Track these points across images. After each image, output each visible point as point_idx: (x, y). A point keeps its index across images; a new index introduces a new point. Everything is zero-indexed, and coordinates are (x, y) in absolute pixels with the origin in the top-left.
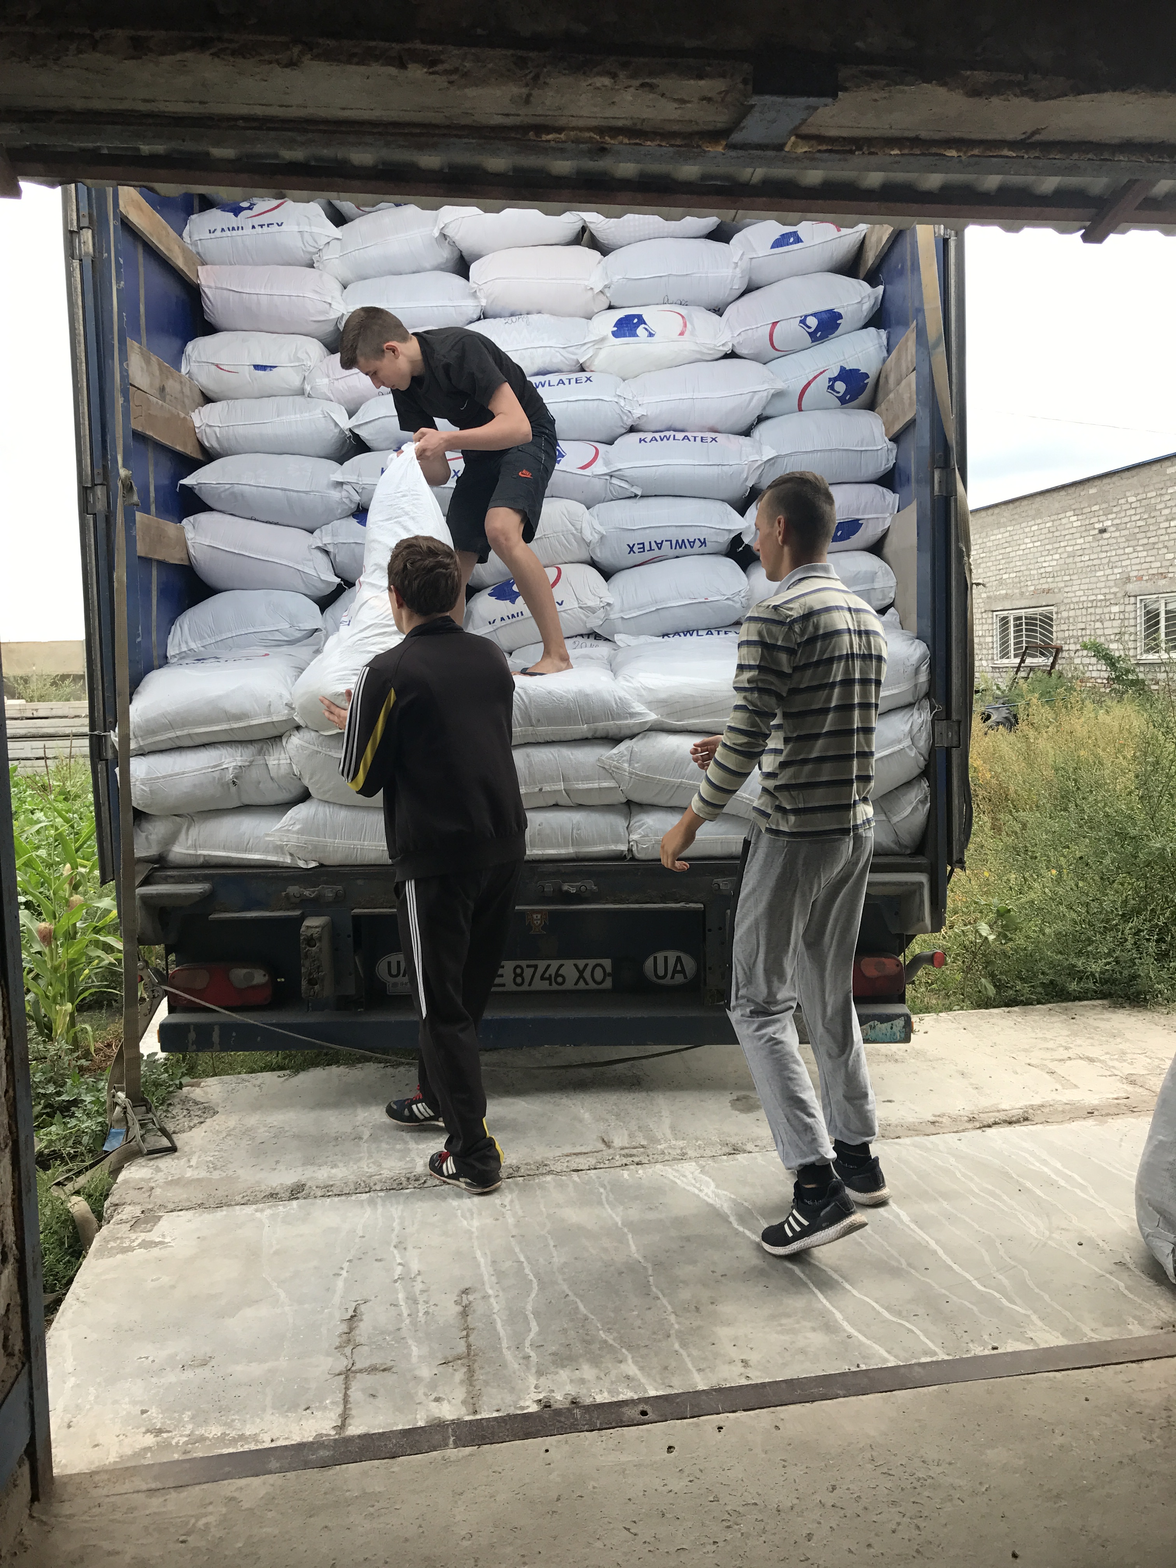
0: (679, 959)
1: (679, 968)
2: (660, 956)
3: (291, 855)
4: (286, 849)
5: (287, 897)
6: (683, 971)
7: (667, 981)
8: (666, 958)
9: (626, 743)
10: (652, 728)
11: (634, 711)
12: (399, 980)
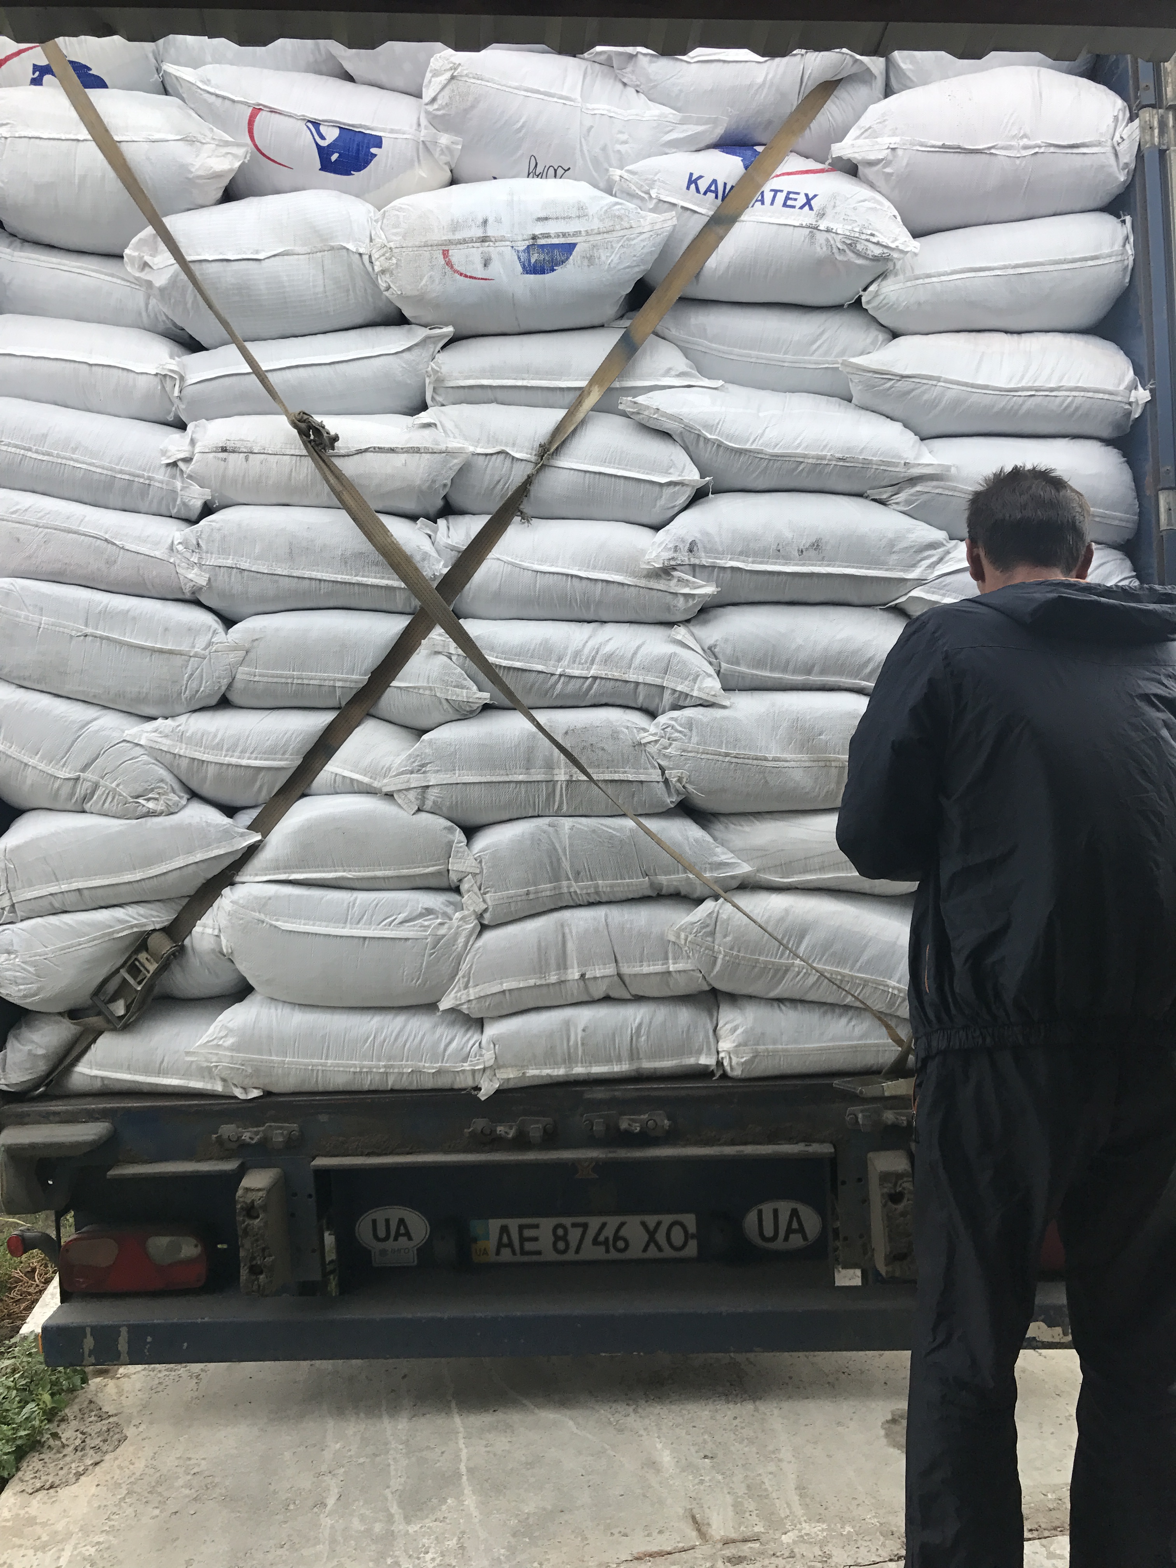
0: (794, 1213)
1: (795, 1225)
2: (767, 1208)
3: (224, 1080)
4: (216, 1072)
5: (220, 1141)
6: (801, 1230)
7: (779, 1245)
8: (776, 1212)
9: (708, 906)
10: (747, 886)
11: (716, 859)
12: (390, 1244)
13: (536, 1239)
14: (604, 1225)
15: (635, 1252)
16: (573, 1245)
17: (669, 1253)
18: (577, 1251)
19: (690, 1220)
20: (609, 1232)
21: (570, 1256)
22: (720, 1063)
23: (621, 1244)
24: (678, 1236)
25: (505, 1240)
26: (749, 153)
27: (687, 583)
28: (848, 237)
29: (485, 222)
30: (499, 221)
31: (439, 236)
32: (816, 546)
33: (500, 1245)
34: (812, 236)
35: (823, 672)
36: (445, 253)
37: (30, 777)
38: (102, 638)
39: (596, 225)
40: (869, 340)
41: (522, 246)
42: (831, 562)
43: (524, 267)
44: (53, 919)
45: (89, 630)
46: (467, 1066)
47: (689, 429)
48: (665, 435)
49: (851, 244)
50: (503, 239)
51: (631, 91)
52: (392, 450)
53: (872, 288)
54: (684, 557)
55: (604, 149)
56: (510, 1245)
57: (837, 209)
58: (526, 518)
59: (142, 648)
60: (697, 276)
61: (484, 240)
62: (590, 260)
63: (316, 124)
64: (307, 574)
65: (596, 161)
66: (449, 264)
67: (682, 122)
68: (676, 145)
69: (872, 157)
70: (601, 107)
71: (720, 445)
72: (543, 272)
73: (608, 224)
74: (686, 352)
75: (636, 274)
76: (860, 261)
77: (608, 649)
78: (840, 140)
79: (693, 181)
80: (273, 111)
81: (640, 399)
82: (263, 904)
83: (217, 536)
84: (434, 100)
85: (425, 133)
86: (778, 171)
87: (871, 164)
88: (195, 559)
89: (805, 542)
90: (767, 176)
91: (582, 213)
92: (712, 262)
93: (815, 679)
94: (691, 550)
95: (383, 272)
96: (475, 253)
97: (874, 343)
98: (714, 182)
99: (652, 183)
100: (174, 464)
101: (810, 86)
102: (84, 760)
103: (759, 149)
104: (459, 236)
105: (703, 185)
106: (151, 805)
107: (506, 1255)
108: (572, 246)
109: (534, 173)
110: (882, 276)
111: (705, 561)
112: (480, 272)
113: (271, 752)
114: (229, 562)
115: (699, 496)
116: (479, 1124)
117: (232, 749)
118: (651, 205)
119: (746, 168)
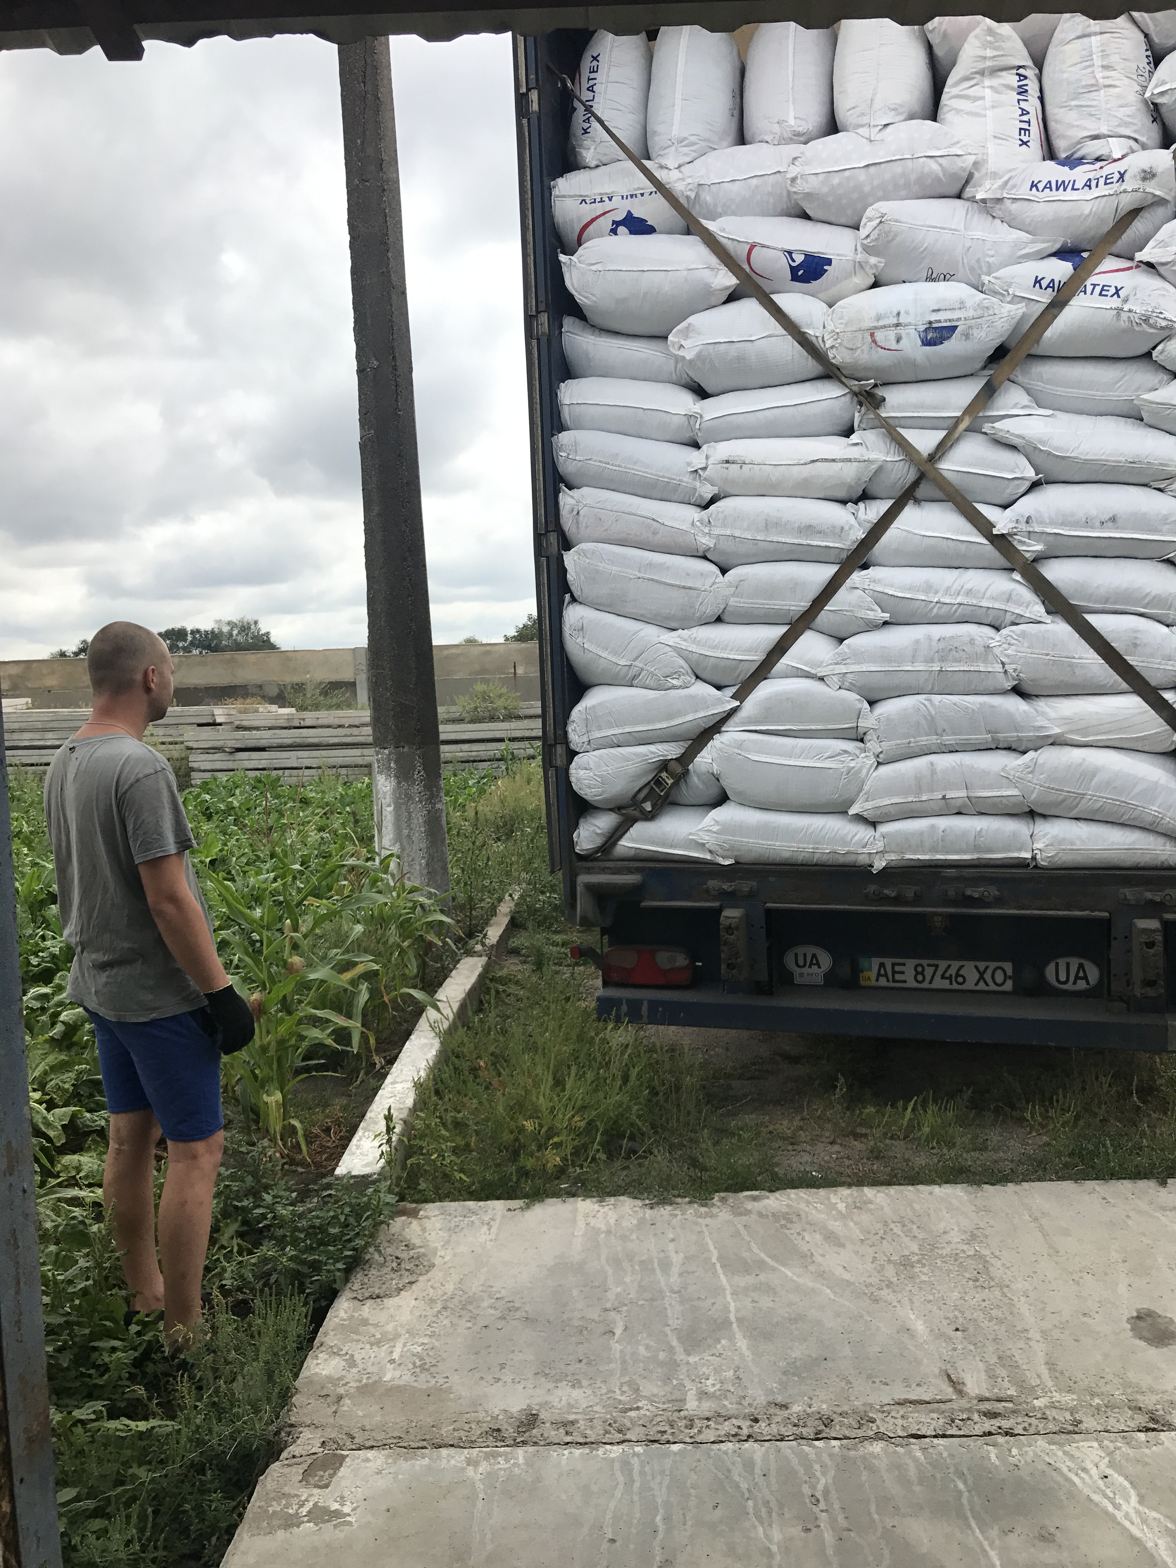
0: (1081, 966)
1: (1081, 974)
2: (1062, 962)
3: (712, 852)
4: (707, 846)
5: (708, 889)
6: (1085, 978)
7: (1069, 987)
8: (1068, 964)
9: (1031, 754)
10: (1056, 742)
11: (1038, 724)
12: (806, 970)
13: (903, 973)
14: (949, 966)
15: (969, 985)
16: (928, 978)
17: (992, 987)
18: (931, 983)
19: (1008, 967)
20: (952, 971)
21: (925, 985)
22: (1034, 858)
23: (960, 979)
24: (999, 977)
25: (882, 972)
26: (1077, 259)
27: (1024, 543)
28: (1143, 315)
29: (898, 314)
30: (907, 313)
31: (868, 324)
32: (1113, 519)
33: (879, 975)
34: (1118, 315)
35: (1115, 603)
36: (872, 335)
37: (602, 664)
38: (649, 579)
39: (971, 313)
40: (1157, 381)
41: (922, 328)
42: (1123, 529)
43: (923, 342)
44: (612, 750)
45: (641, 575)
46: (865, 850)
47: (1029, 443)
48: (1013, 448)
49: (1146, 320)
50: (910, 324)
51: (998, 221)
52: (834, 460)
53: (1159, 348)
54: (1023, 527)
55: (978, 261)
56: (886, 975)
57: (1137, 296)
58: (917, 501)
59: (672, 585)
60: (1038, 342)
61: (897, 325)
62: (967, 336)
63: (790, 253)
64: (775, 539)
65: (972, 269)
66: (874, 342)
67: (1032, 242)
68: (1028, 257)
69: (1164, 260)
70: (978, 234)
71: (1049, 453)
72: (935, 345)
73: (979, 312)
74: (1028, 392)
75: (997, 343)
76: (1152, 331)
77: (968, 586)
78: (1141, 250)
79: (1038, 281)
80: (763, 246)
81: (997, 425)
82: (740, 745)
83: (721, 516)
84: (868, 236)
85: (861, 256)
86: (1097, 271)
87: (1163, 264)
88: (706, 530)
89: (1106, 517)
90: (1089, 274)
91: (962, 306)
92: (1048, 333)
93: (1108, 606)
94: (1027, 522)
95: (832, 347)
96: (892, 334)
97: (1160, 382)
98: (1053, 281)
99: (1010, 285)
100: (696, 471)
101: (1122, 212)
102: (635, 655)
103: (1085, 255)
104: (881, 323)
105: (1044, 284)
106: (675, 682)
107: (883, 982)
108: (956, 327)
109: (931, 279)
110: (1168, 338)
111: (1037, 529)
112: (894, 346)
113: (749, 651)
114: (728, 532)
115: (1035, 485)
116: (872, 888)
117: (724, 649)
118: (1009, 299)
119: (1075, 269)
